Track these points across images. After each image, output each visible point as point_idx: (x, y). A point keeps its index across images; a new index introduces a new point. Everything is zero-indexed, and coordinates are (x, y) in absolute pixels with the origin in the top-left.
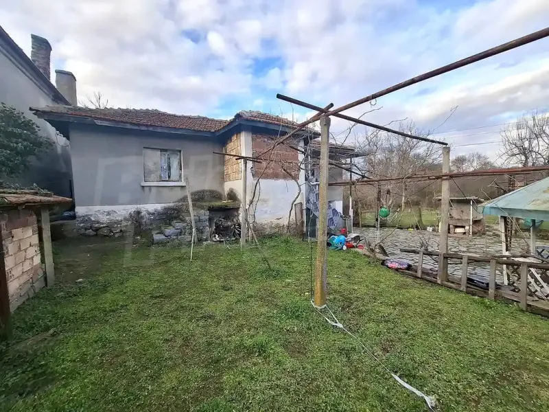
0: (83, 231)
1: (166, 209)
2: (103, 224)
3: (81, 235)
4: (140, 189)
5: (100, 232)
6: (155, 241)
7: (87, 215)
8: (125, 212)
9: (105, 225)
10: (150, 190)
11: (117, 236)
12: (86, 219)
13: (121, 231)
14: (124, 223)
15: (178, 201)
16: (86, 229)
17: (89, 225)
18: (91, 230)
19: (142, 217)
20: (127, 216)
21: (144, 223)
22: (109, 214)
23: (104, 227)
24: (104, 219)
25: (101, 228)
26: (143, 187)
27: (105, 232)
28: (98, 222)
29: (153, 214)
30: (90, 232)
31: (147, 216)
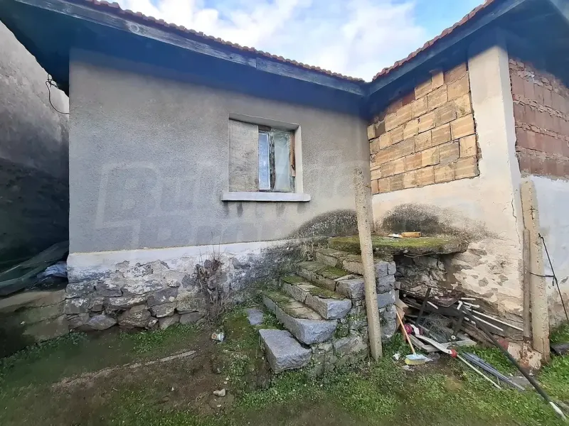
0: (83, 320)
1: (271, 253)
2: (133, 296)
3: (77, 329)
4: (220, 207)
5: (126, 320)
6: (279, 367)
7: (95, 276)
8: (186, 264)
9: (137, 300)
10: (240, 210)
11: (165, 325)
12: (93, 286)
13: (176, 311)
14: (184, 292)
15: (293, 236)
16: (92, 313)
17: (99, 301)
18: (102, 316)
19: (222, 275)
20: (191, 272)
21: (226, 290)
22: (149, 269)
23: (136, 304)
24: (138, 284)
25: (129, 307)
26: (226, 202)
27: (138, 316)
28: (123, 292)
29: (247, 266)
30: (102, 321)
31: (233, 271)
